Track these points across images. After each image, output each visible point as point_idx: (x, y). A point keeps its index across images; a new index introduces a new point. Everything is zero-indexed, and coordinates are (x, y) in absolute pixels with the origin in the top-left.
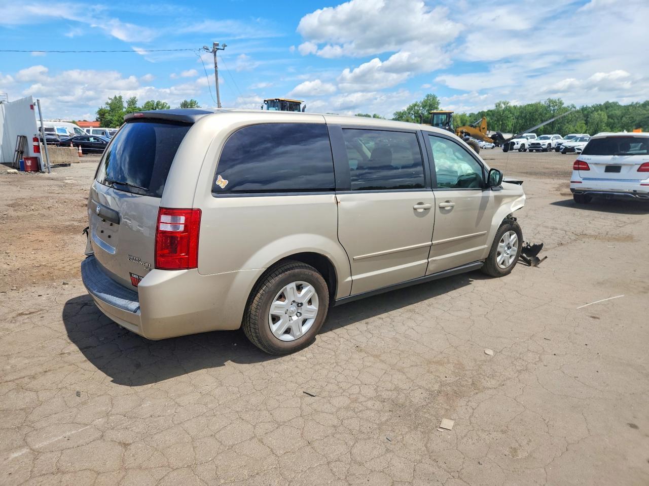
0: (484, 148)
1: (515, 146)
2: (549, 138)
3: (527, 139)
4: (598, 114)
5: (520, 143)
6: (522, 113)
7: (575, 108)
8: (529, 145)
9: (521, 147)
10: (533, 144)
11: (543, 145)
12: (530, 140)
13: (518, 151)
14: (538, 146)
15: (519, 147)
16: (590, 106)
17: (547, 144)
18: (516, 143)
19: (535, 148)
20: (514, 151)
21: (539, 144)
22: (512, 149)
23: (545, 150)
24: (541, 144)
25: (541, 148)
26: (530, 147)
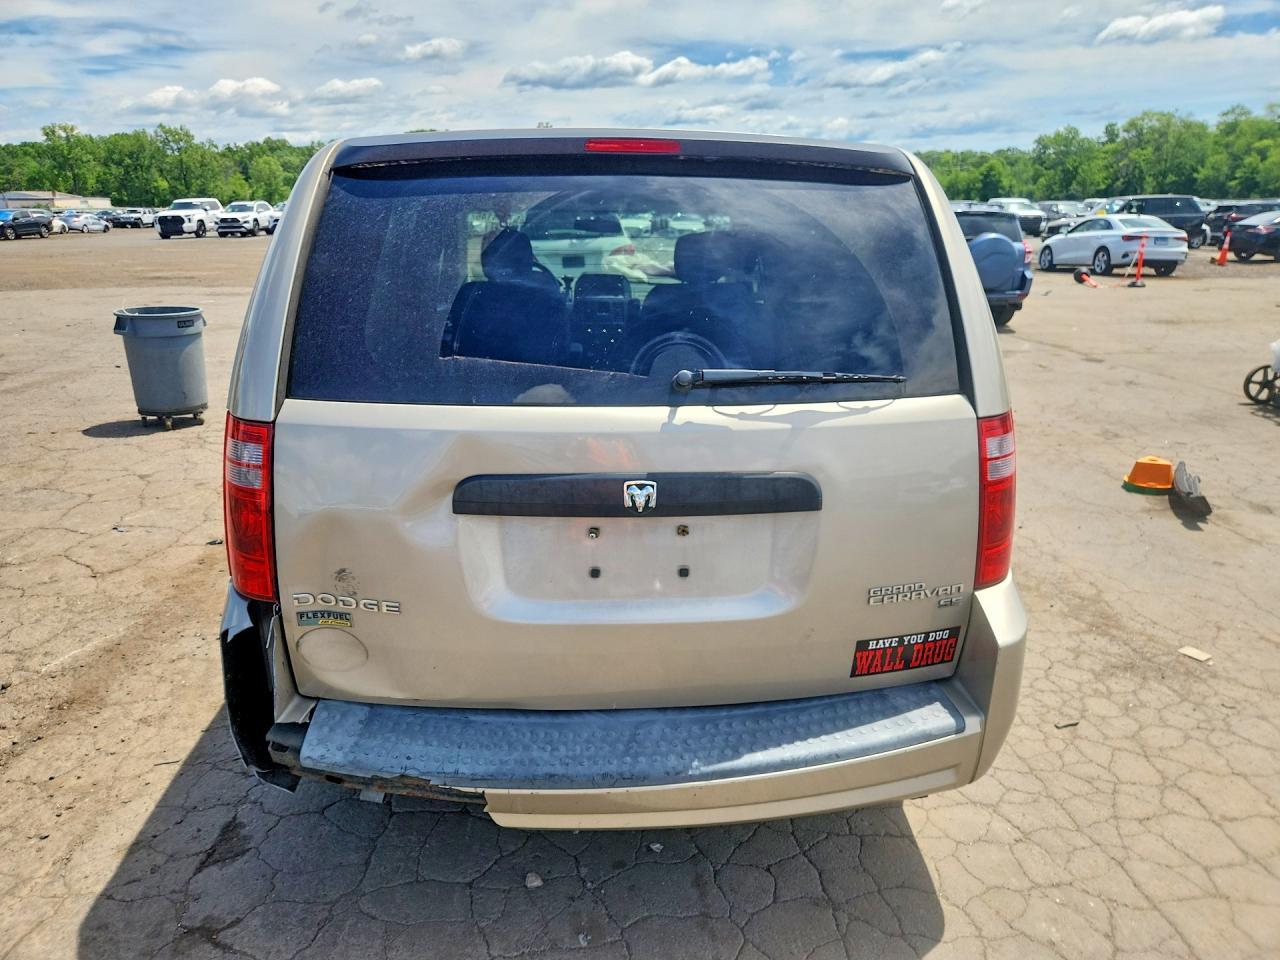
0: (85, 230)
1: (186, 226)
2: (250, 209)
3: (206, 210)
4: (266, 163)
5: (195, 219)
6: (111, 152)
7: (216, 147)
8: (216, 223)
9: (199, 227)
10: (223, 220)
11: (245, 222)
12: (211, 212)
13: (193, 235)
14: (236, 225)
15: (195, 229)
16: (241, 145)
17: (251, 219)
18: (186, 219)
19: (228, 229)
20: (185, 235)
21: (235, 220)
22: (181, 232)
23: (251, 233)
24: (242, 220)
25: (243, 229)
26: (219, 227)
